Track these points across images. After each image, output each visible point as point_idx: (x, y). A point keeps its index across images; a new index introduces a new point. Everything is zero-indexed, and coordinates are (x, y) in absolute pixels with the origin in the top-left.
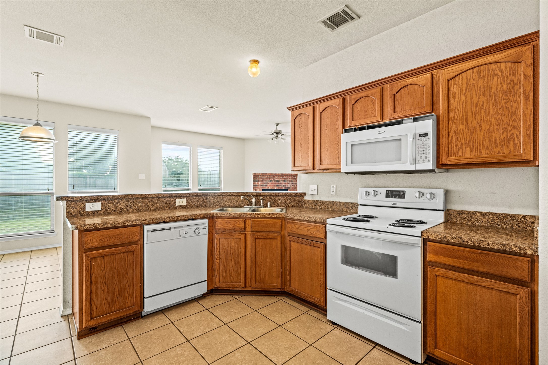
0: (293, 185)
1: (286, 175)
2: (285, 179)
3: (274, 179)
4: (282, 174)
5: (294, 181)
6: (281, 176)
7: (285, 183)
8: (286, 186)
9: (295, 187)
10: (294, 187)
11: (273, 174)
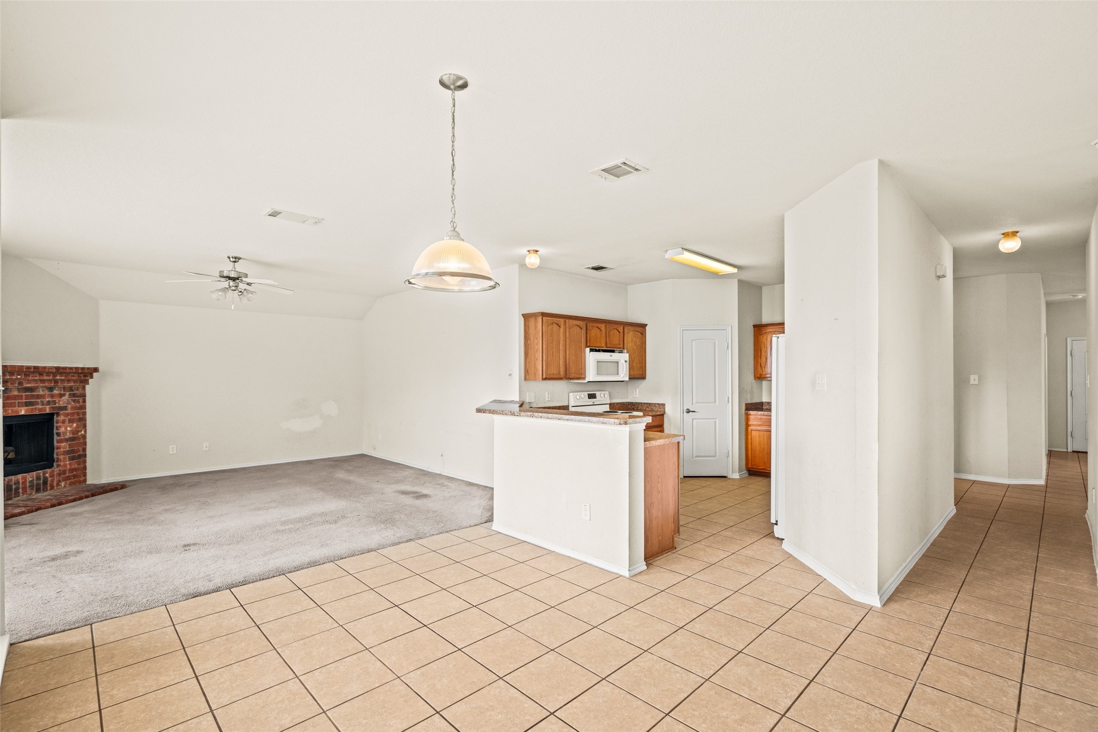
0: (74, 401)
1: (68, 371)
2: (56, 382)
3: (20, 383)
4: (58, 368)
5: (78, 389)
6: (48, 374)
7: (52, 396)
8: (55, 402)
9: (81, 404)
10: (78, 405)
11: (28, 368)
